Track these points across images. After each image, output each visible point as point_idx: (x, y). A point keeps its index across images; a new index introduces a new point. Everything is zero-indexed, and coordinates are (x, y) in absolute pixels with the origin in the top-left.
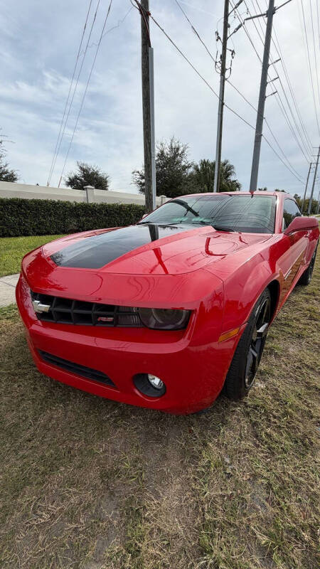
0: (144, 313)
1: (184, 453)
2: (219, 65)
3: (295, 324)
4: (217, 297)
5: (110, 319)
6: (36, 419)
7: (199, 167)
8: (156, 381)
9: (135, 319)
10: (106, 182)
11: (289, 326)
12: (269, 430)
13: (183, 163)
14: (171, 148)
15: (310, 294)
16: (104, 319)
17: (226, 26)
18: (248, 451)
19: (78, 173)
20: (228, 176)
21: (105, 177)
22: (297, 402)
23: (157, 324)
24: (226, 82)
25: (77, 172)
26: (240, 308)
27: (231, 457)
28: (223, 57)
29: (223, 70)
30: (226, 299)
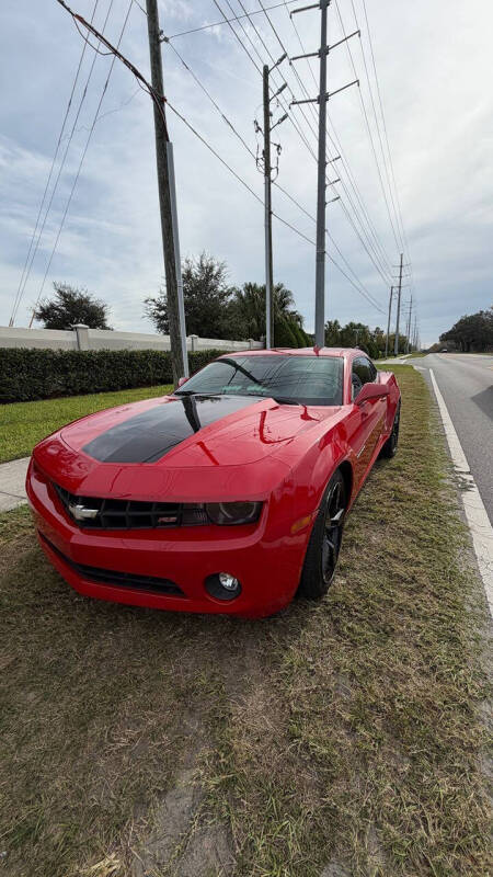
0: (210, 509)
1: (263, 659)
2: (262, 162)
3: (377, 507)
4: (286, 485)
5: (173, 519)
6: (83, 652)
7: (243, 293)
8: (228, 582)
9: (202, 517)
10: (103, 314)
11: (371, 511)
12: (350, 625)
13: (220, 289)
14: (201, 267)
15: (395, 469)
16: (165, 519)
17: (267, 114)
18: (331, 648)
19: (55, 299)
20: (284, 306)
21: (101, 305)
22: (380, 593)
23: (226, 518)
24: (272, 185)
25: (53, 298)
26: (311, 494)
27: (314, 656)
28: (266, 153)
29: (268, 170)
30: (295, 485)
